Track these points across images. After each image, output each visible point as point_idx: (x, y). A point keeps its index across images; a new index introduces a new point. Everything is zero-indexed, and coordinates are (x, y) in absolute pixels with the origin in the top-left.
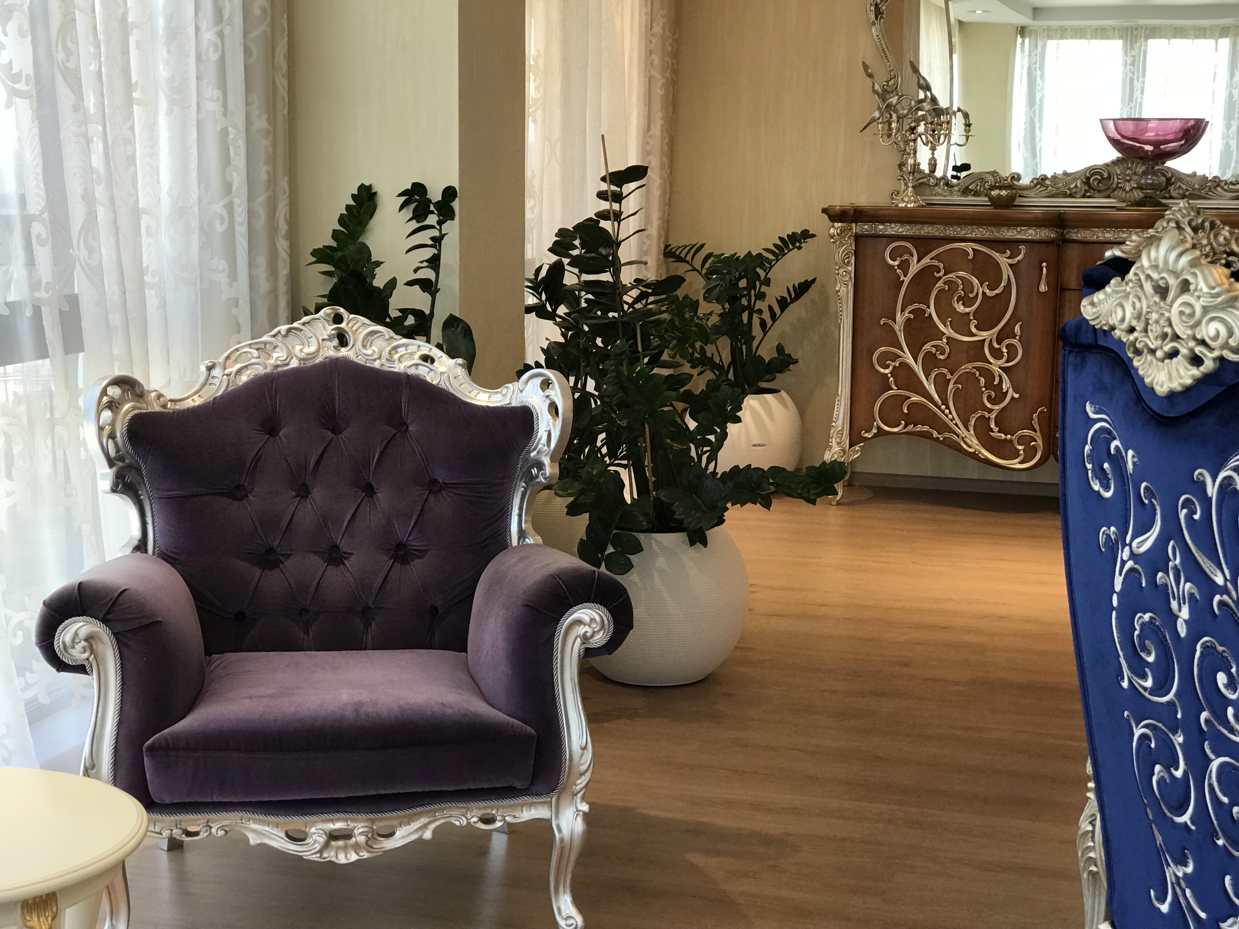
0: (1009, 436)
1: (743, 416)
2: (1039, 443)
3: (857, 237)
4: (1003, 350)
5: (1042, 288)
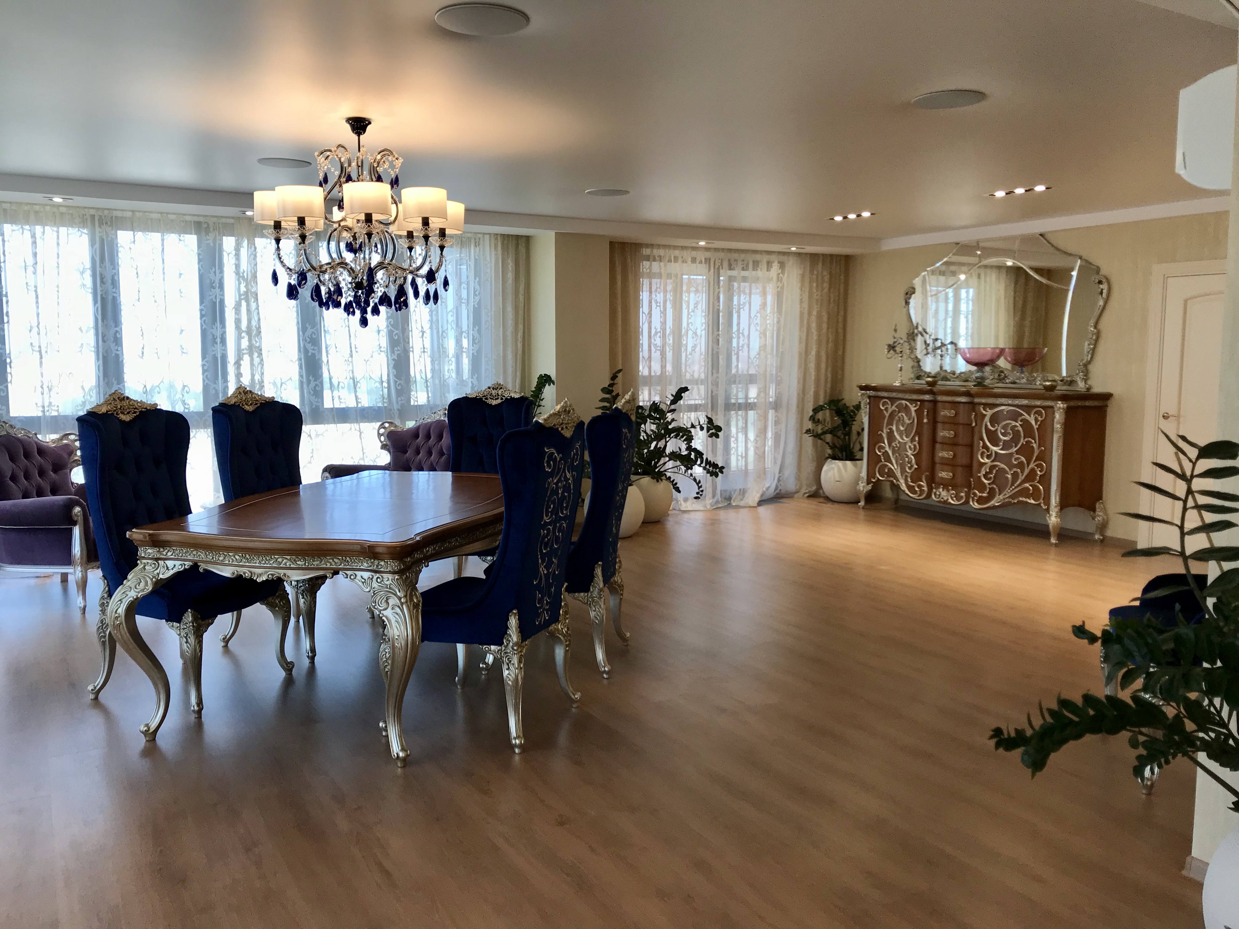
0: (914, 484)
1: (833, 469)
2: (925, 489)
3: (870, 397)
4: (912, 447)
5: (925, 421)
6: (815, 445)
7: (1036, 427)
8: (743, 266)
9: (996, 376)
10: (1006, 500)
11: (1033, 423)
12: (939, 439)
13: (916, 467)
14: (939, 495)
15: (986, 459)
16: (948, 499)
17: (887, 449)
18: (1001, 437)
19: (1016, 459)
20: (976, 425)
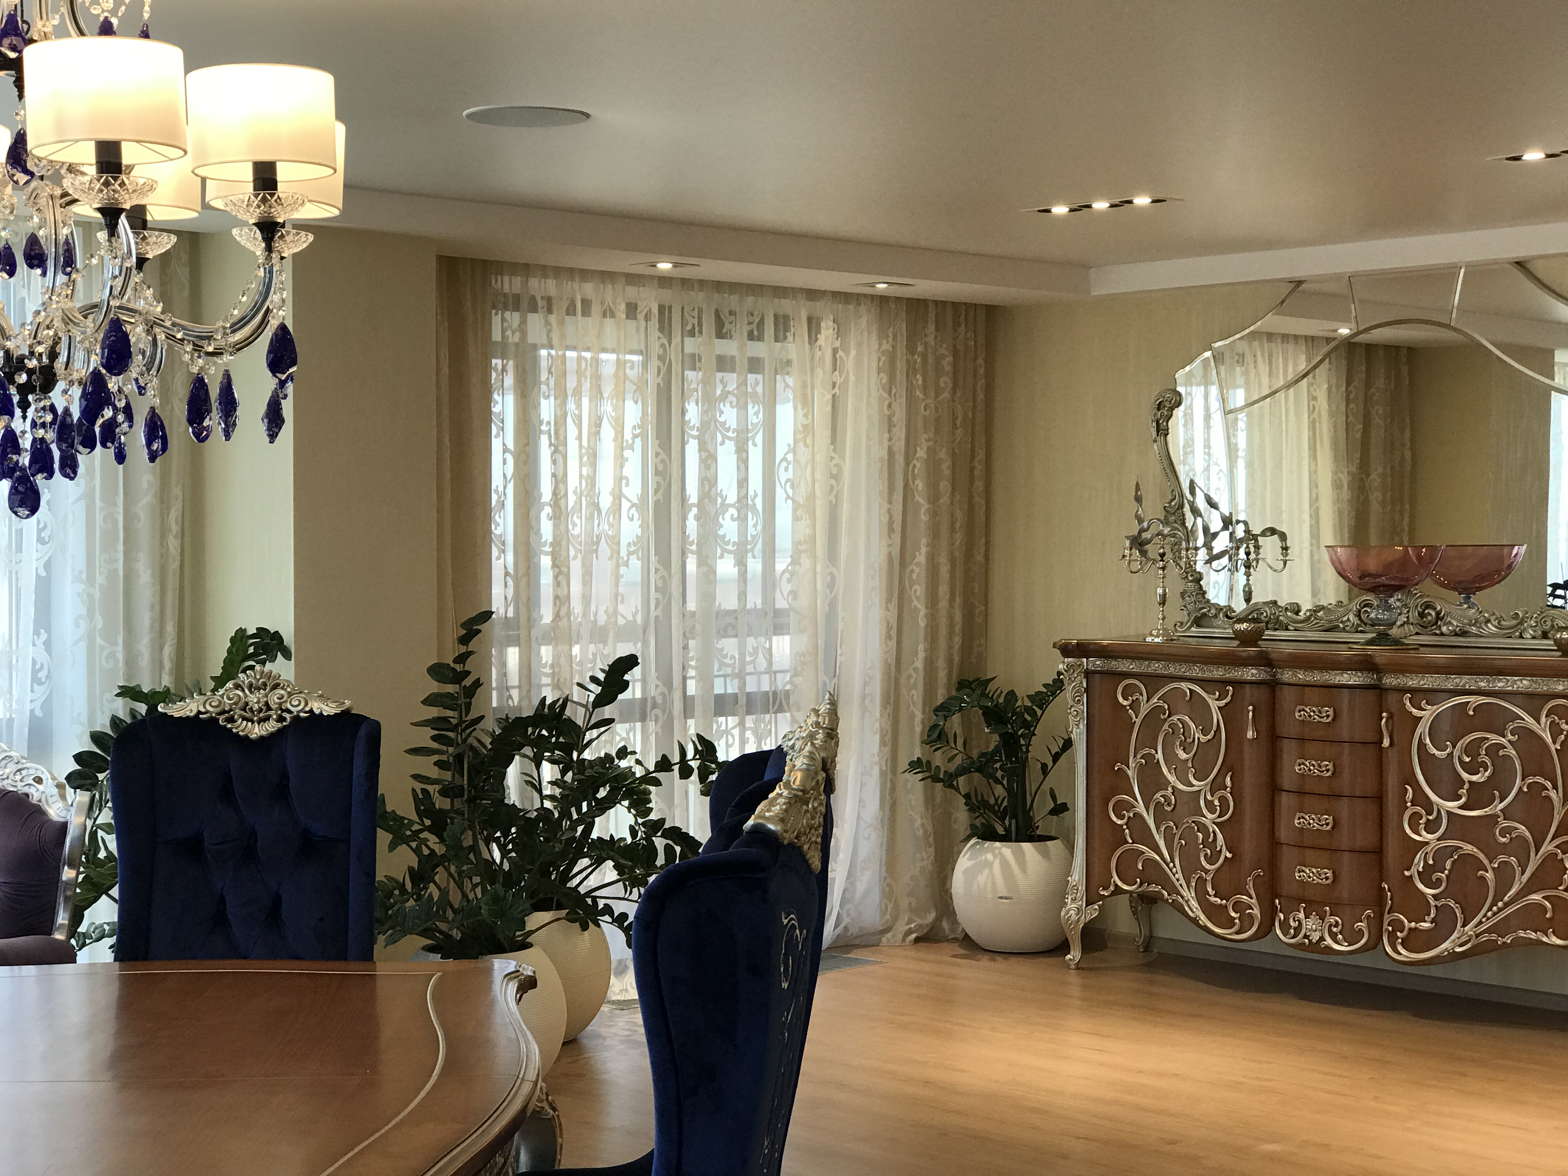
0: (1224, 901)
1: (990, 865)
2: (1256, 912)
3: (1088, 674)
4: (1216, 803)
5: (1250, 734)
6: (929, 800)
7: (1553, 748)
8: (749, 328)
9: (1414, 615)
10: (1484, 938)
11: (1549, 740)
12: (1288, 782)
13: (1229, 855)
14: (1298, 929)
15: (1424, 833)
16: (1322, 939)
17: (1141, 808)
18: (1465, 776)
19: (1504, 832)
20: (1392, 744)
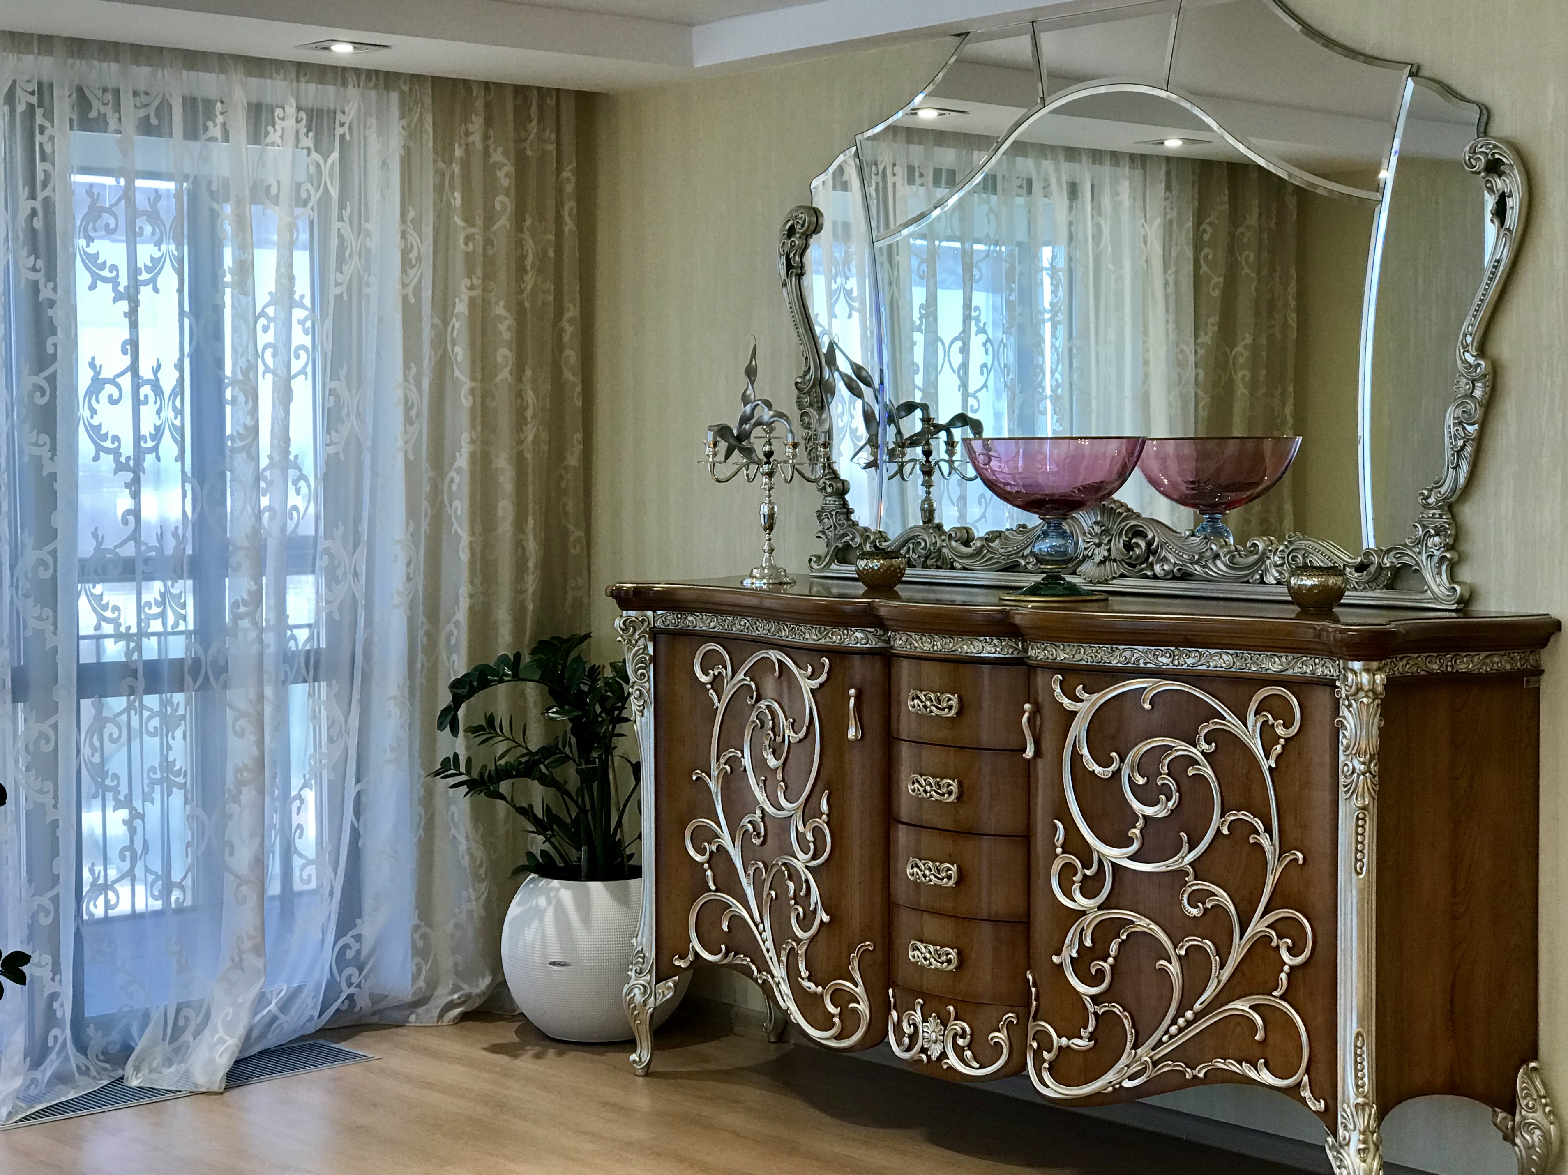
0: (820, 988)
1: (540, 914)
2: (863, 1007)
3: (655, 634)
4: (810, 837)
5: (851, 733)
7: (1267, 764)
9: (1118, 546)
10: (1167, 1067)
11: (1258, 749)
12: (905, 811)
13: (826, 918)
14: (913, 1037)
15: (1078, 896)
16: (943, 1055)
17: (726, 840)
18: (1136, 805)
19: (1196, 898)
20: (1038, 753)
